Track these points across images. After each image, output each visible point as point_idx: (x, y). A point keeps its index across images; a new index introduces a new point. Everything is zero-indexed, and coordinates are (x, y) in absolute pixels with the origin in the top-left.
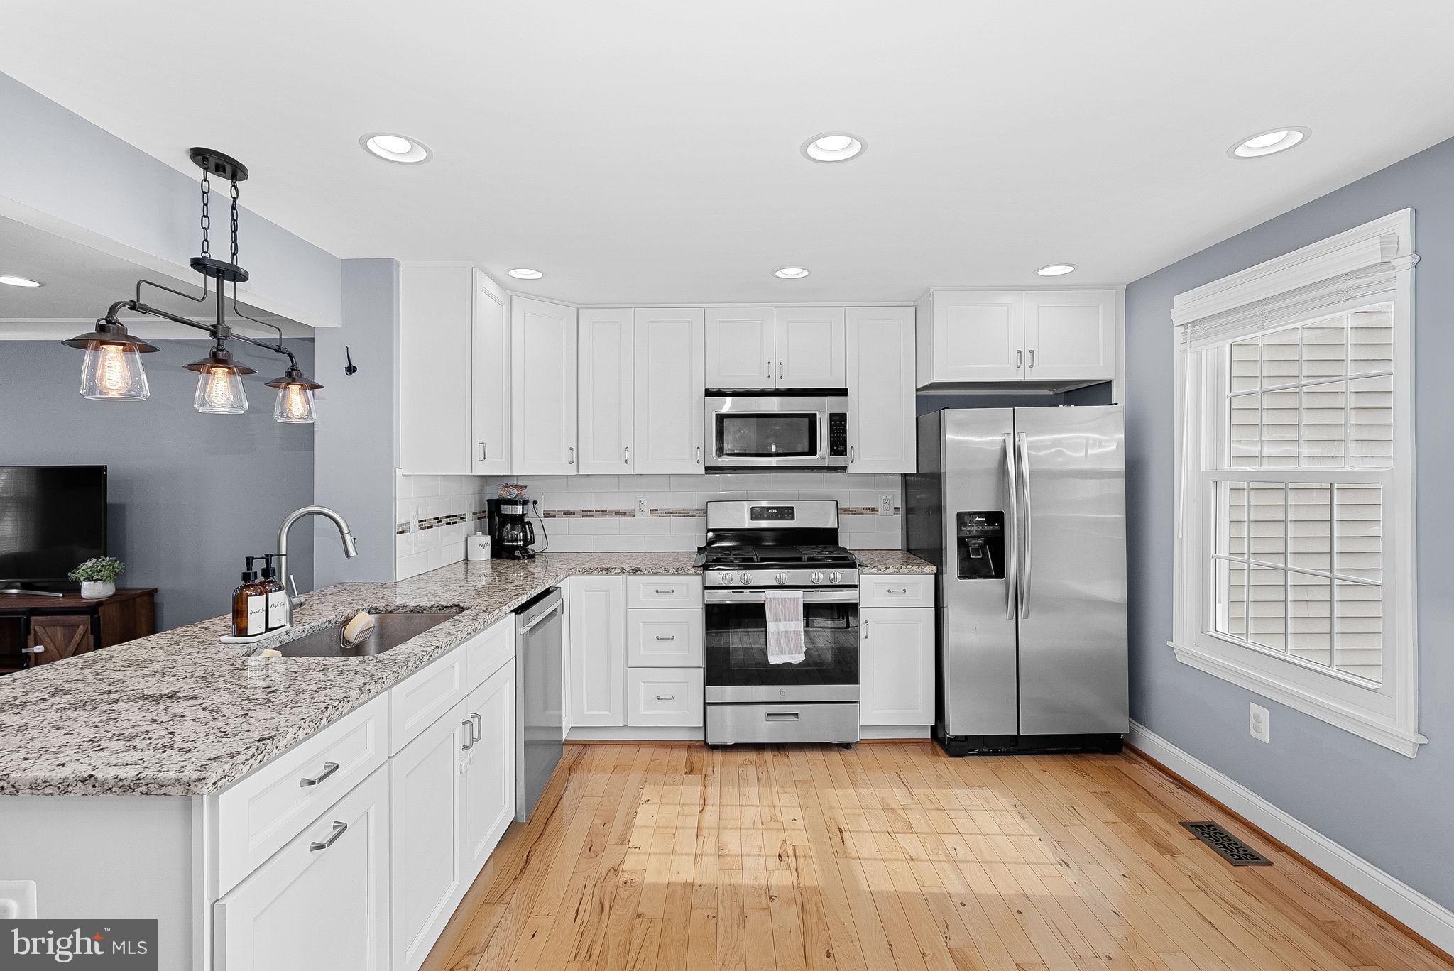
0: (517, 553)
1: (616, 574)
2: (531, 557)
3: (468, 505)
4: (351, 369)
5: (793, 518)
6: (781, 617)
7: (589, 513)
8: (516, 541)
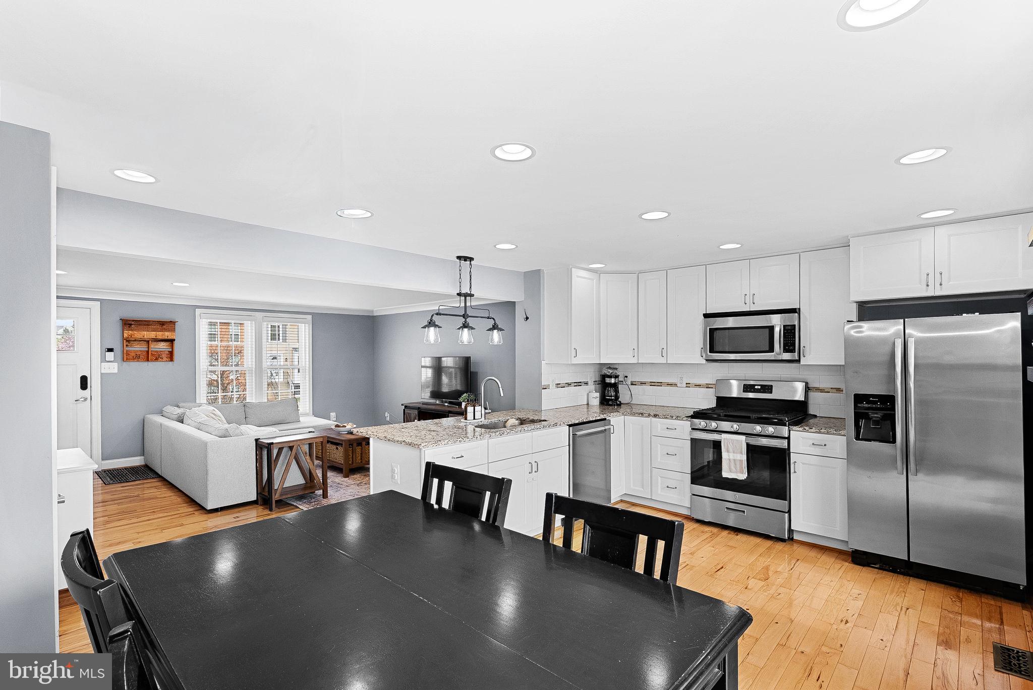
0: (610, 403)
1: (646, 417)
2: (620, 405)
3: (591, 377)
4: (527, 318)
5: (771, 392)
6: (731, 450)
7: (653, 384)
8: (611, 396)
